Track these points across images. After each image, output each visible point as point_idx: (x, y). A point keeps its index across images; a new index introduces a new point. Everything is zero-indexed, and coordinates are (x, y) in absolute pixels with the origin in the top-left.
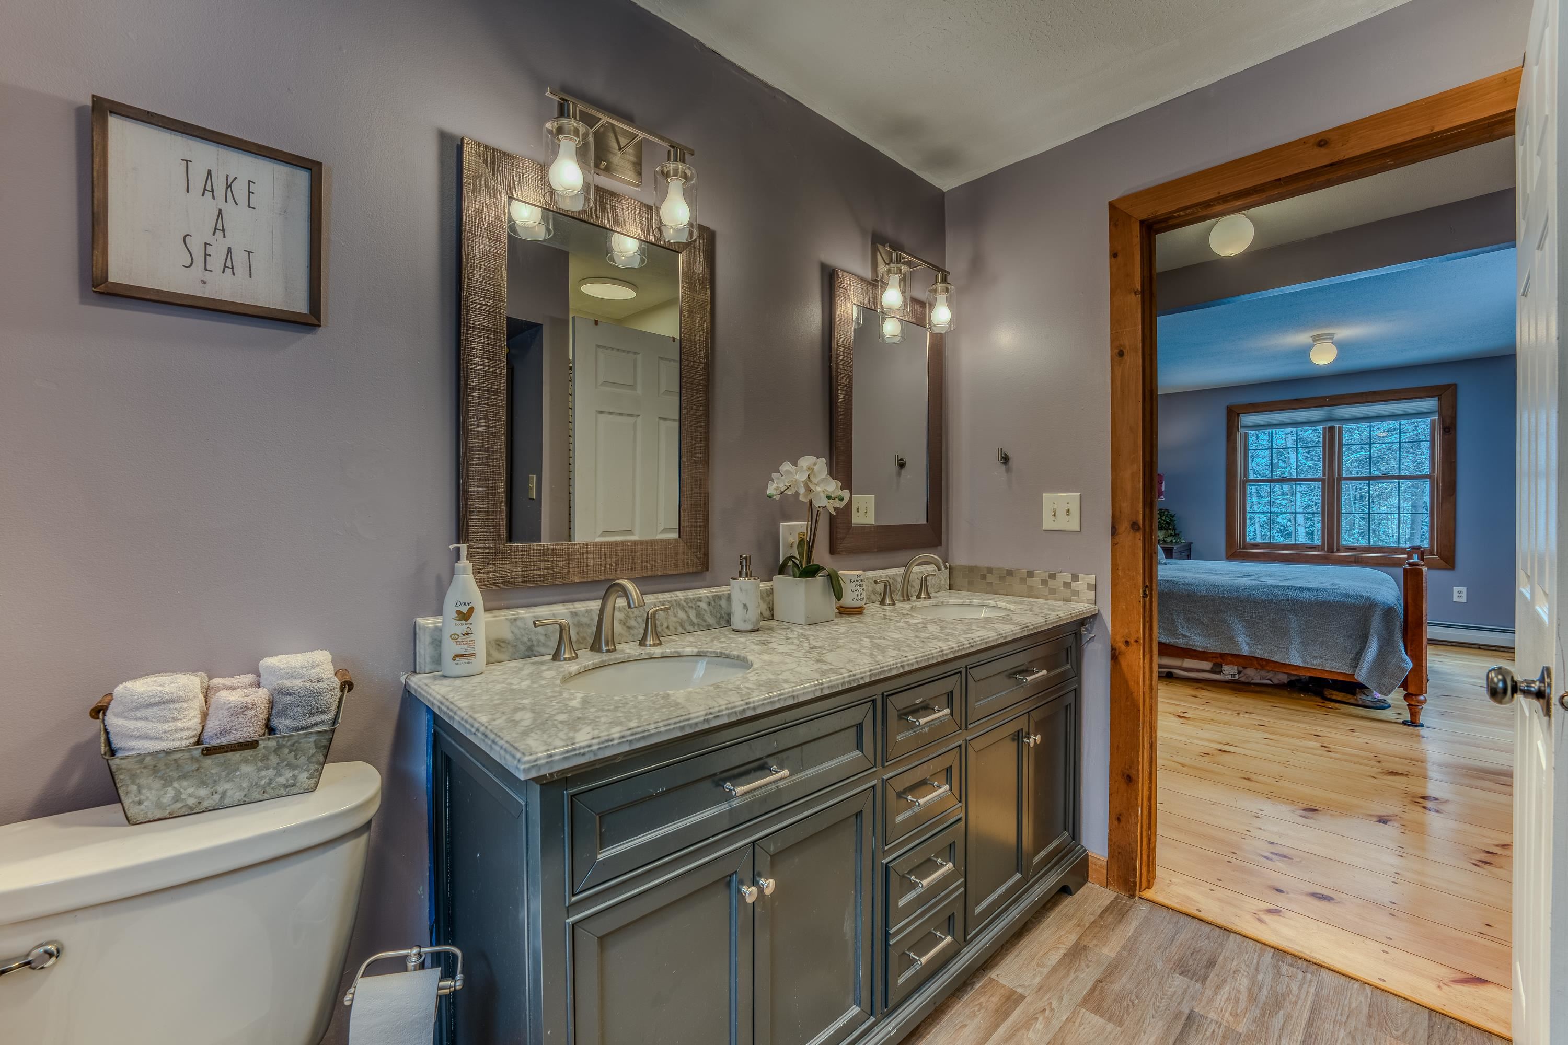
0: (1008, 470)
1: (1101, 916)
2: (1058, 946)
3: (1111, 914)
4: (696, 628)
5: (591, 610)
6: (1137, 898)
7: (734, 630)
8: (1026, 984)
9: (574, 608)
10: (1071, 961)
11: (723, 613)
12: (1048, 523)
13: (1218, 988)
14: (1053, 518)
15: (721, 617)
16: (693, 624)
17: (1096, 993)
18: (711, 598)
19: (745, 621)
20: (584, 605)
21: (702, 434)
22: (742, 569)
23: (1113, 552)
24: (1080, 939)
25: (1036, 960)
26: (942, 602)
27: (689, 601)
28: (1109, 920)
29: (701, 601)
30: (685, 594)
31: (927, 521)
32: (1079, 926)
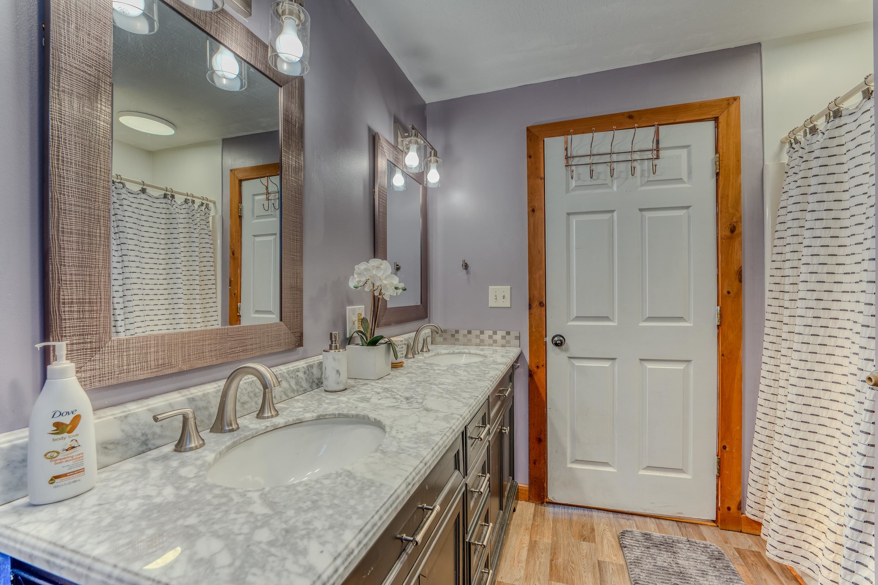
0: (468, 273)
1: (534, 519)
2: (522, 546)
3: (538, 516)
4: (296, 393)
5: (208, 393)
6: (545, 503)
7: (326, 391)
8: (518, 577)
9: (191, 394)
10: (533, 553)
11: (314, 378)
12: (492, 303)
13: (602, 542)
14: (495, 300)
15: (313, 382)
16: (293, 391)
17: (554, 568)
18: (306, 367)
19: (338, 383)
20: (201, 389)
21: (298, 237)
22: (332, 343)
23: (530, 318)
24: (530, 538)
25: (516, 559)
26: (438, 353)
27: (290, 372)
28: (539, 520)
29: (299, 371)
30: (287, 367)
31: (421, 303)
32: (527, 529)
